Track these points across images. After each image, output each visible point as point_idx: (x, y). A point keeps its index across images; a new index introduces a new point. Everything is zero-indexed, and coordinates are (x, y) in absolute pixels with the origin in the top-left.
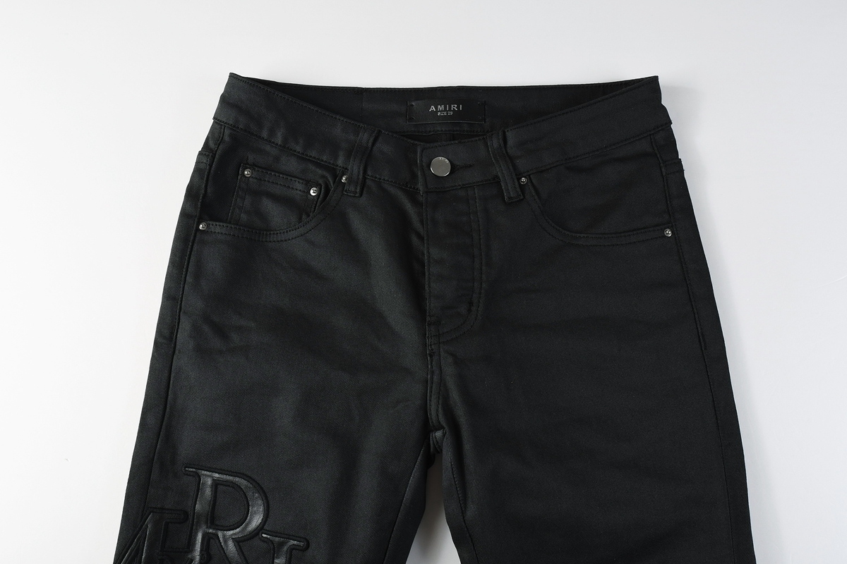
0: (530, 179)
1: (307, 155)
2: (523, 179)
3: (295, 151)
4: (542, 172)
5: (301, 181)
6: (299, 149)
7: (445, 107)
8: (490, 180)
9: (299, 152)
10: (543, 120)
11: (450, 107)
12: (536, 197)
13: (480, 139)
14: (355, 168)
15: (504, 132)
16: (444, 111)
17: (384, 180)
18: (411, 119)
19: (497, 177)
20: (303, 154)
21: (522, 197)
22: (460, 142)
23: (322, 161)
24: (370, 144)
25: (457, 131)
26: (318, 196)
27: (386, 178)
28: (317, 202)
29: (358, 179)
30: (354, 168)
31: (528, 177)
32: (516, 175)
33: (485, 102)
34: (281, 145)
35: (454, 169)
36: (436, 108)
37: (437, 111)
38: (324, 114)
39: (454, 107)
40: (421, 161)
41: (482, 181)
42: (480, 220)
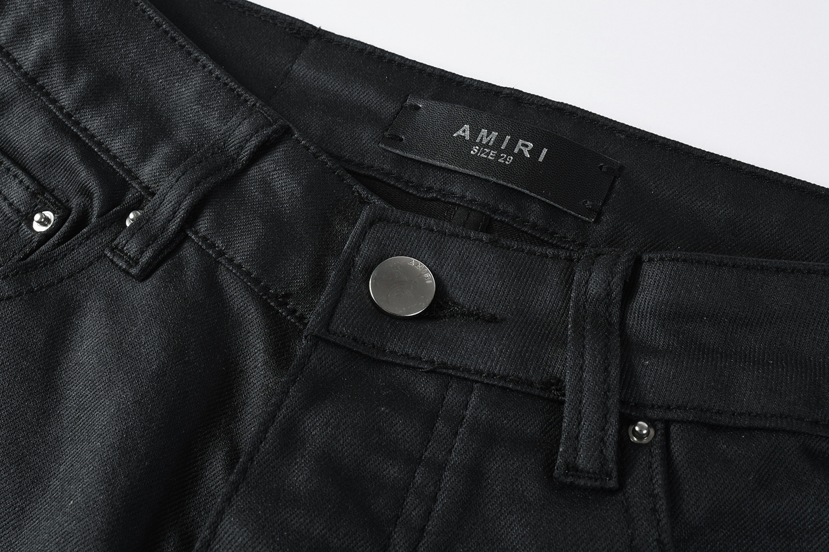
0: (667, 435)
1: (77, 123)
2: (642, 427)
3: (54, 101)
4: (715, 428)
5: (27, 182)
6: (66, 98)
7: (499, 140)
8: (531, 384)
9: (61, 108)
10: (778, 270)
11: (513, 144)
12: (662, 504)
13: (556, 258)
14: (171, 197)
15: (637, 263)
16: (492, 148)
17: (231, 260)
18: (395, 140)
19: (559, 383)
20: (69, 116)
21: (612, 483)
22: (494, 243)
23: (107, 151)
24: (245, 155)
25: (504, 213)
26: (46, 236)
27: (238, 260)
28: (32, 251)
29: (164, 228)
30: (168, 198)
31: (663, 427)
32: (623, 403)
33: (621, 168)
34: (26, 74)
35: (440, 306)
36: (475, 132)
37: (472, 142)
38: (174, 39)
39: (525, 147)
40: (356, 248)
41: (503, 378)
42: (442, 497)
